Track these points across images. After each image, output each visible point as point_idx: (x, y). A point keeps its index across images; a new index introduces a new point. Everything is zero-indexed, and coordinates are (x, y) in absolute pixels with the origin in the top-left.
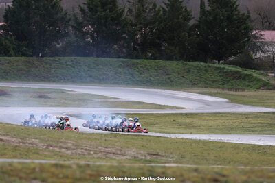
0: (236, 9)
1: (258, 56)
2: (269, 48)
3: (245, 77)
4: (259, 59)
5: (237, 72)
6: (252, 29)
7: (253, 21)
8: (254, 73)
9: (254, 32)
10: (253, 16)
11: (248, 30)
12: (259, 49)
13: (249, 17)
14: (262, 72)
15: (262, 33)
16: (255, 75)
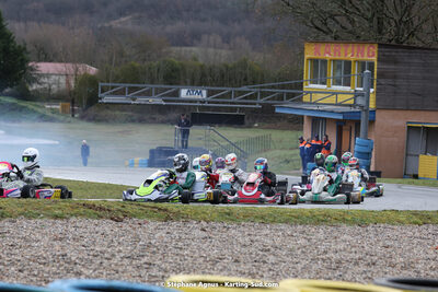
0: (12, 41)
1: (34, 87)
2: (46, 80)
3: (21, 109)
4: (36, 90)
5: (14, 104)
6: (28, 61)
7: (28, 53)
8: (30, 105)
9: (30, 64)
10: (29, 48)
11: (24, 61)
12: (35, 80)
13: (25, 49)
14: (38, 104)
15: (38, 64)
16: (31, 107)
